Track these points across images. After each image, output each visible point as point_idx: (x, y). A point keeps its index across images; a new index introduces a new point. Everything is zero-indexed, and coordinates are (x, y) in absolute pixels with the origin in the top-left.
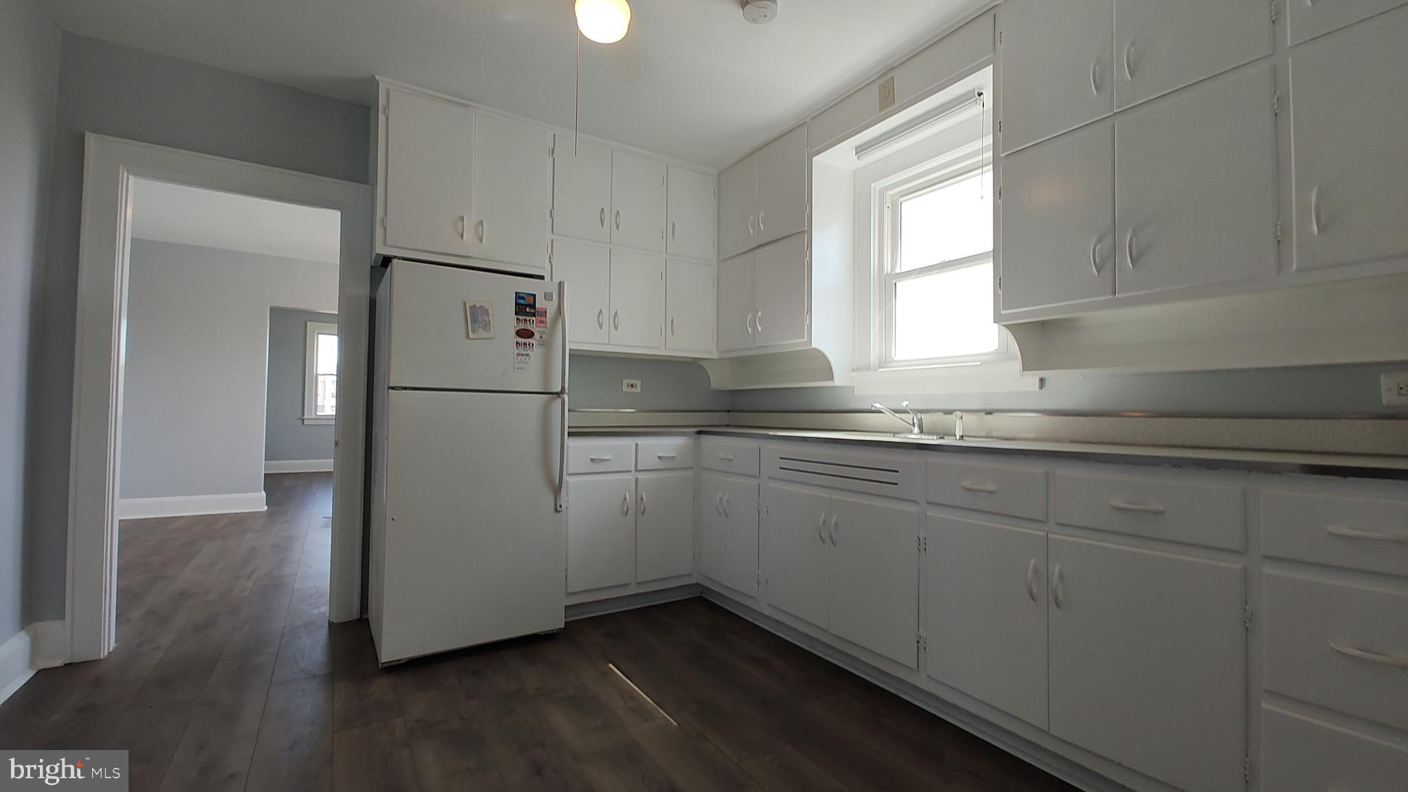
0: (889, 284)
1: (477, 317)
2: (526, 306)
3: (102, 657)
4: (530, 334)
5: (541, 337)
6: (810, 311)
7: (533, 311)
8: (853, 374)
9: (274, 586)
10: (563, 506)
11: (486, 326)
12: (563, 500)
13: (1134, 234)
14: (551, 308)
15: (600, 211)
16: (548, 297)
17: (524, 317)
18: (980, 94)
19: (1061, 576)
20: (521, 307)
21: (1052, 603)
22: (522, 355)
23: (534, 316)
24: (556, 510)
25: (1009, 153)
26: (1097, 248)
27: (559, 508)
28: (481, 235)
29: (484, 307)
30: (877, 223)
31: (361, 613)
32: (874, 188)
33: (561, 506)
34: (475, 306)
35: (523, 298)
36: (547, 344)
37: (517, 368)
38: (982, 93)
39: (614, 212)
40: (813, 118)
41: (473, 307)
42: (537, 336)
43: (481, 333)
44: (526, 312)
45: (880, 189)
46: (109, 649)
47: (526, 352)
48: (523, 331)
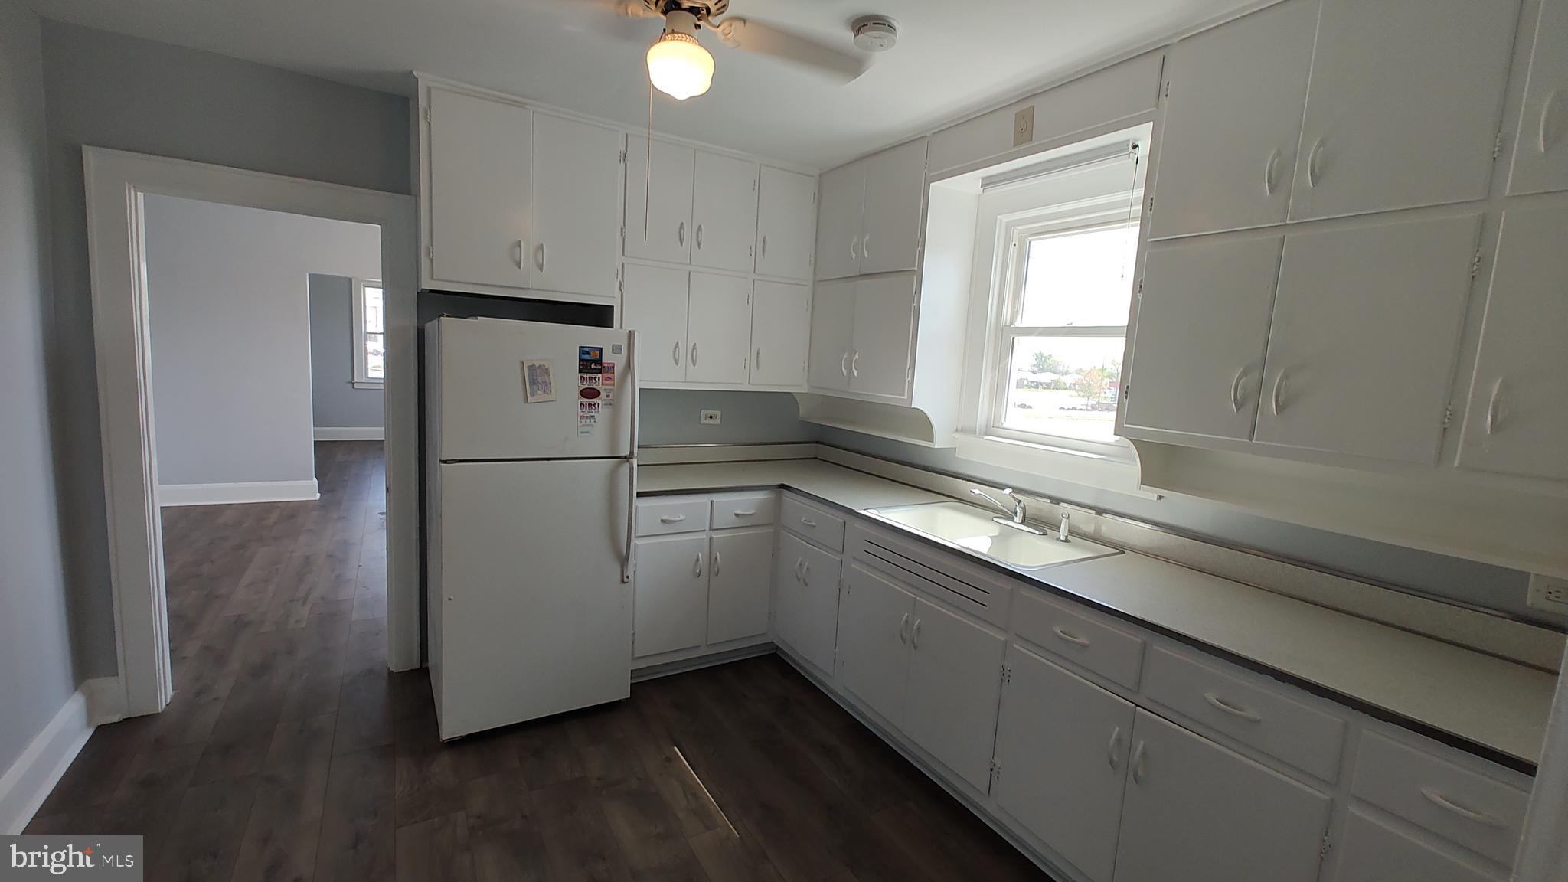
0: (1007, 337)
1: (536, 378)
2: (592, 361)
3: (160, 711)
4: (595, 394)
5: (608, 396)
6: (912, 366)
7: (599, 367)
8: (956, 435)
9: (330, 616)
10: (630, 577)
11: (547, 388)
12: (630, 571)
13: (1286, 376)
14: (619, 362)
15: (678, 227)
16: (616, 349)
17: (589, 375)
18: (1135, 146)
19: (1144, 754)
20: (585, 363)
21: (1131, 778)
22: (587, 417)
23: (601, 373)
24: (623, 581)
25: (1158, 239)
26: (1240, 383)
27: (626, 579)
28: (541, 262)
29: (544, 366)
30: (1000, 261)
31: (421, 662)
32: (1001, 220)
33: (628, 577)
34: (534, 365)
35: (588, 353)
36: (614, 404)
37: (582, 433)
38: (1137, 146)
39: (695, 229)
40: (934, 133)
41: (532, 366)
42: (603, 395)
43: (541, 396)
44: (591, 368)
45: (1007, 222)
46: (166, 702)
47: (592, 414)
48: (589, 391)
